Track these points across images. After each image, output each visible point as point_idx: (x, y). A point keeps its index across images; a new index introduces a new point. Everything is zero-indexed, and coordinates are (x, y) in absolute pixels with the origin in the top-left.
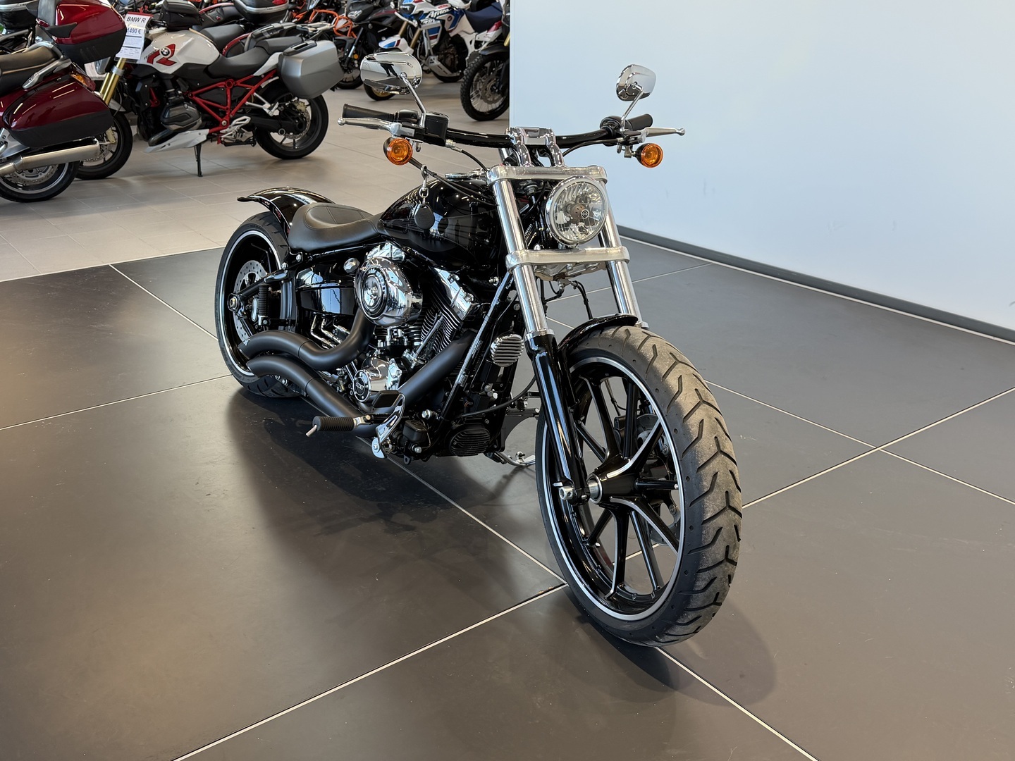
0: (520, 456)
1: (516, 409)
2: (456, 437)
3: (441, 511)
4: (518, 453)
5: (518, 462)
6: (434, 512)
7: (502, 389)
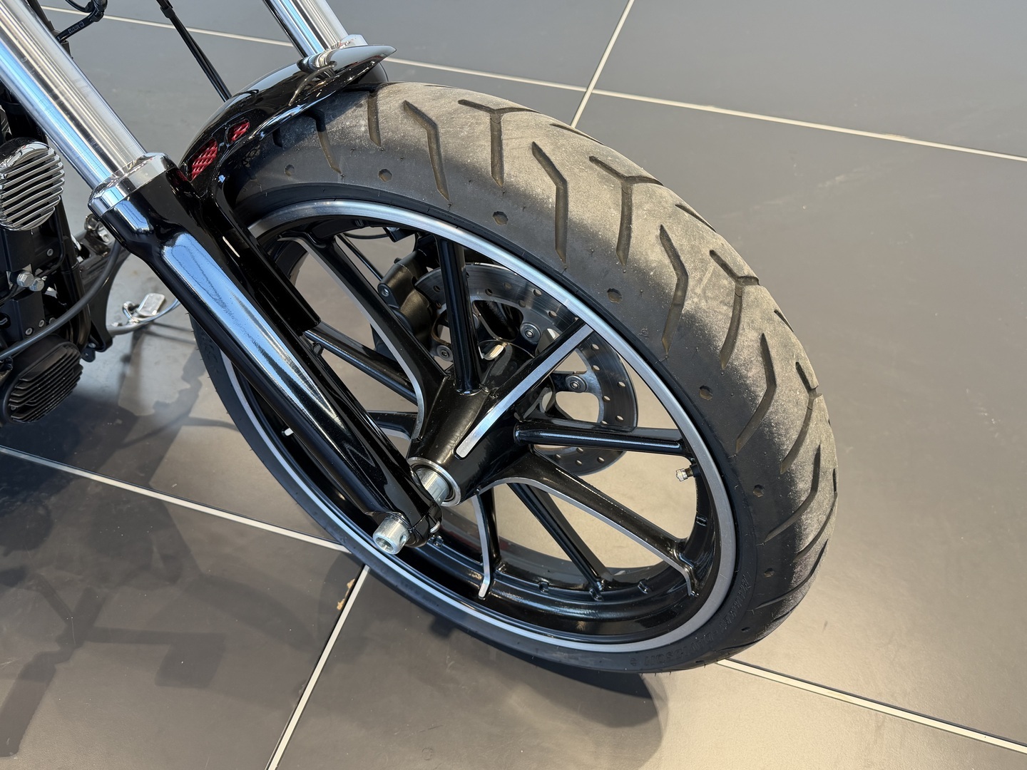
0: (132, 309)
1: (93, 257)
2: (11, 396)
3: (53, 499)
4: (126, 305)
5: (134, 322)
6: (41, 511)
7: (54, 260)
